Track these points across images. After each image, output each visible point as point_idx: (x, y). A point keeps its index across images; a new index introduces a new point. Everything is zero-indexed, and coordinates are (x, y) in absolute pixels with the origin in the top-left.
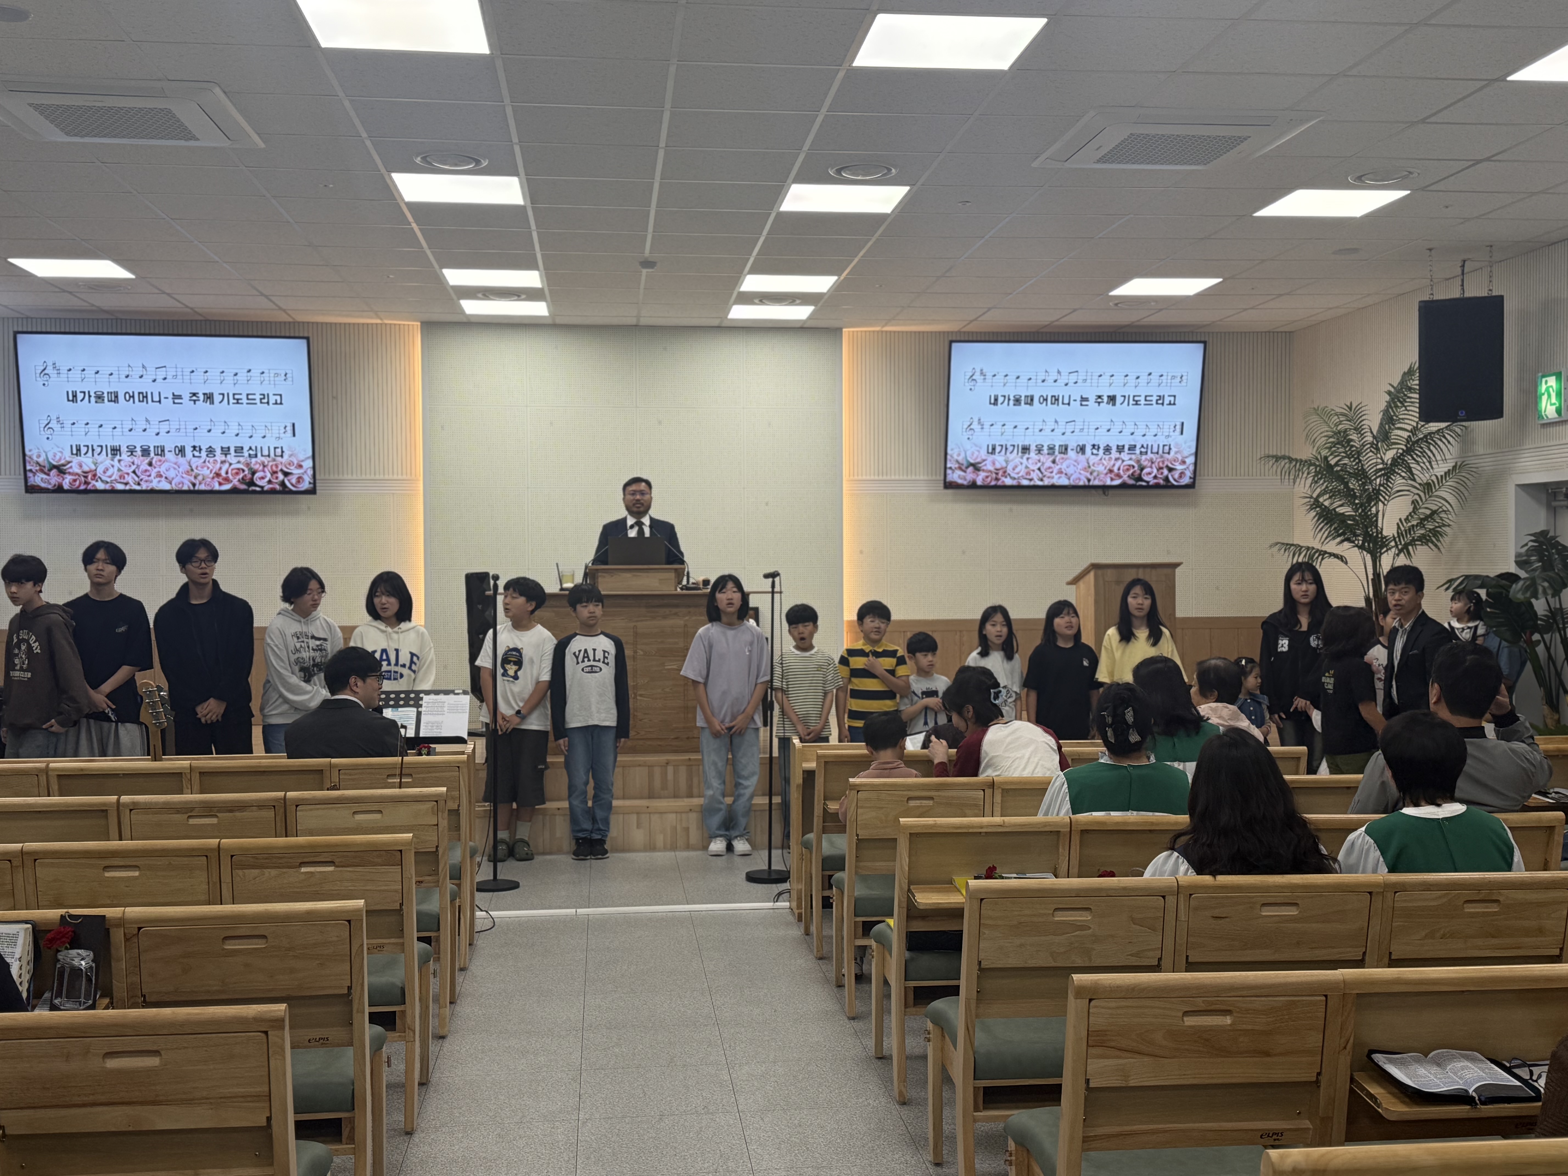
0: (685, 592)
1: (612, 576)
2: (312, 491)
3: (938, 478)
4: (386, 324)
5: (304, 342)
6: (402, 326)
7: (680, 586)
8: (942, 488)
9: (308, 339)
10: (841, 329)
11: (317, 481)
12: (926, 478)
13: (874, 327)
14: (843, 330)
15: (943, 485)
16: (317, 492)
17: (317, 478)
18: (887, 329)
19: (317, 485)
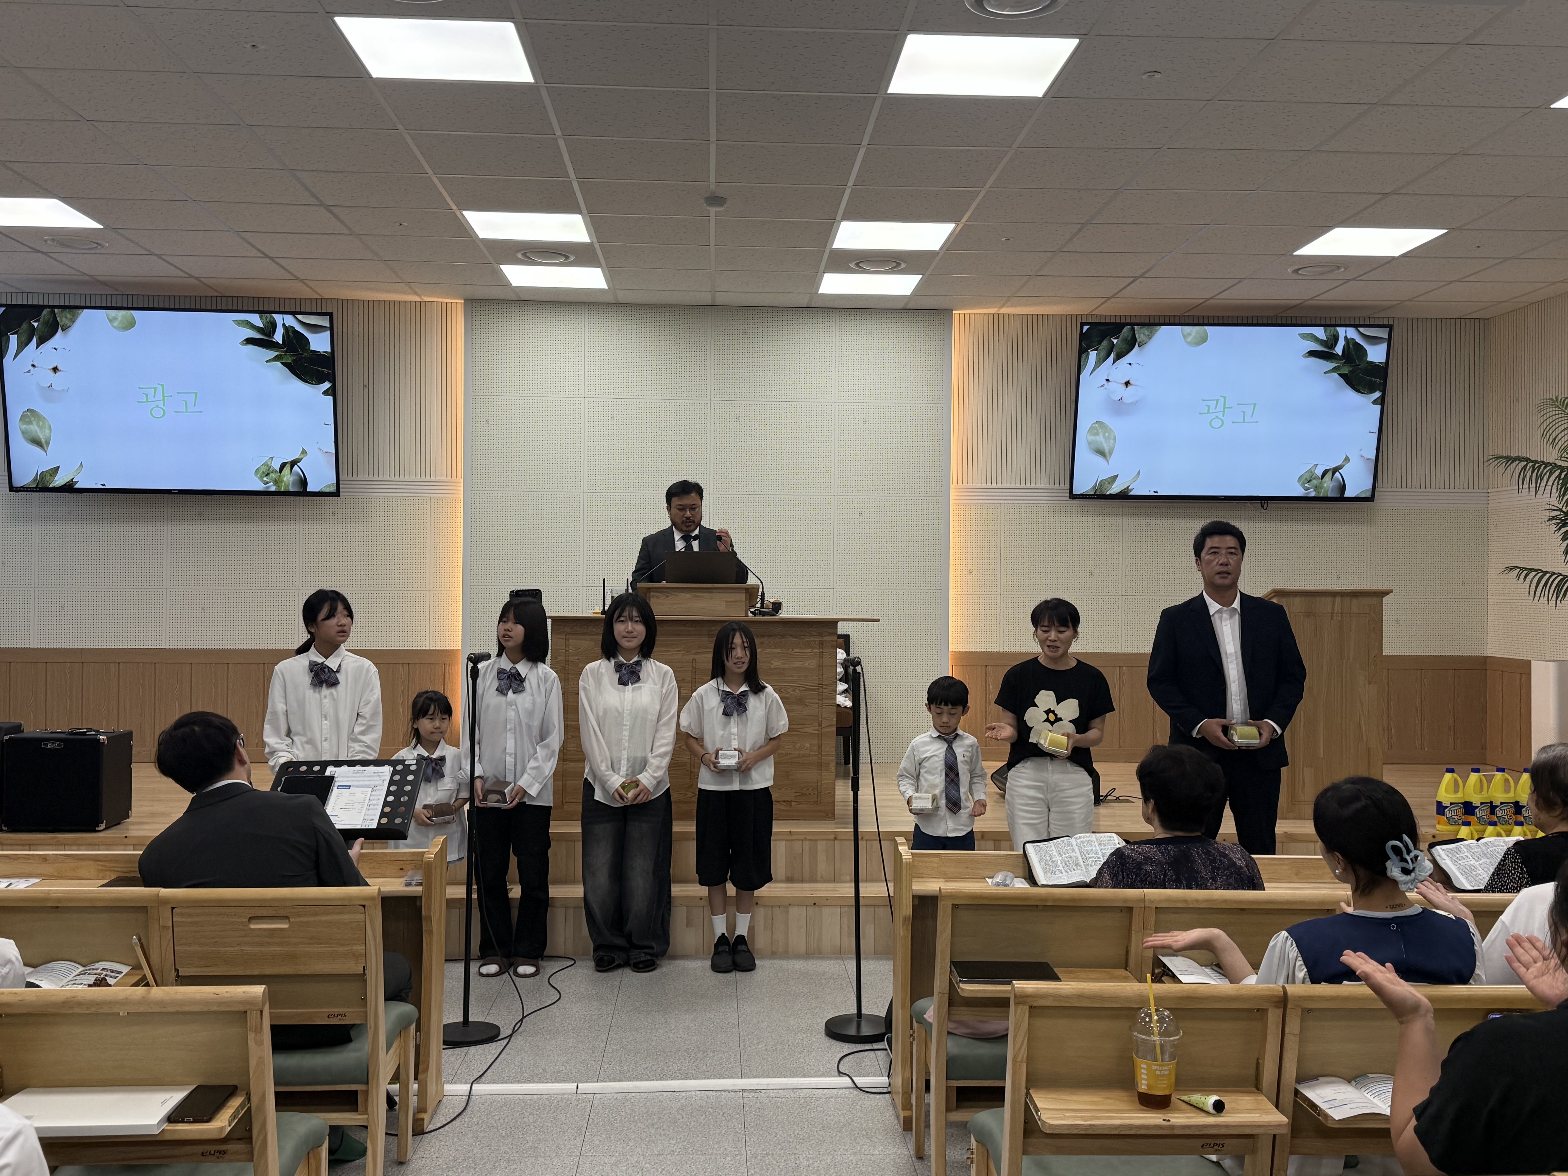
0: (759, 618)
1: (668, 596)
2: (336, 494)
3: (1062, 486)
4: (426, 303)
5: (326, 318)
6: (444, 305)
7: (752, 610)
8: (1068, 498)
9: (331, 315)
10: (952, 310)
11: (341, 482)
12: (1047, 486)
13: (990, 308)
14: (954, 312)
15: (1068, 495)
16: (341, 494)
17: (341, 478)
18: (1005, 310)
19: (341, 486)
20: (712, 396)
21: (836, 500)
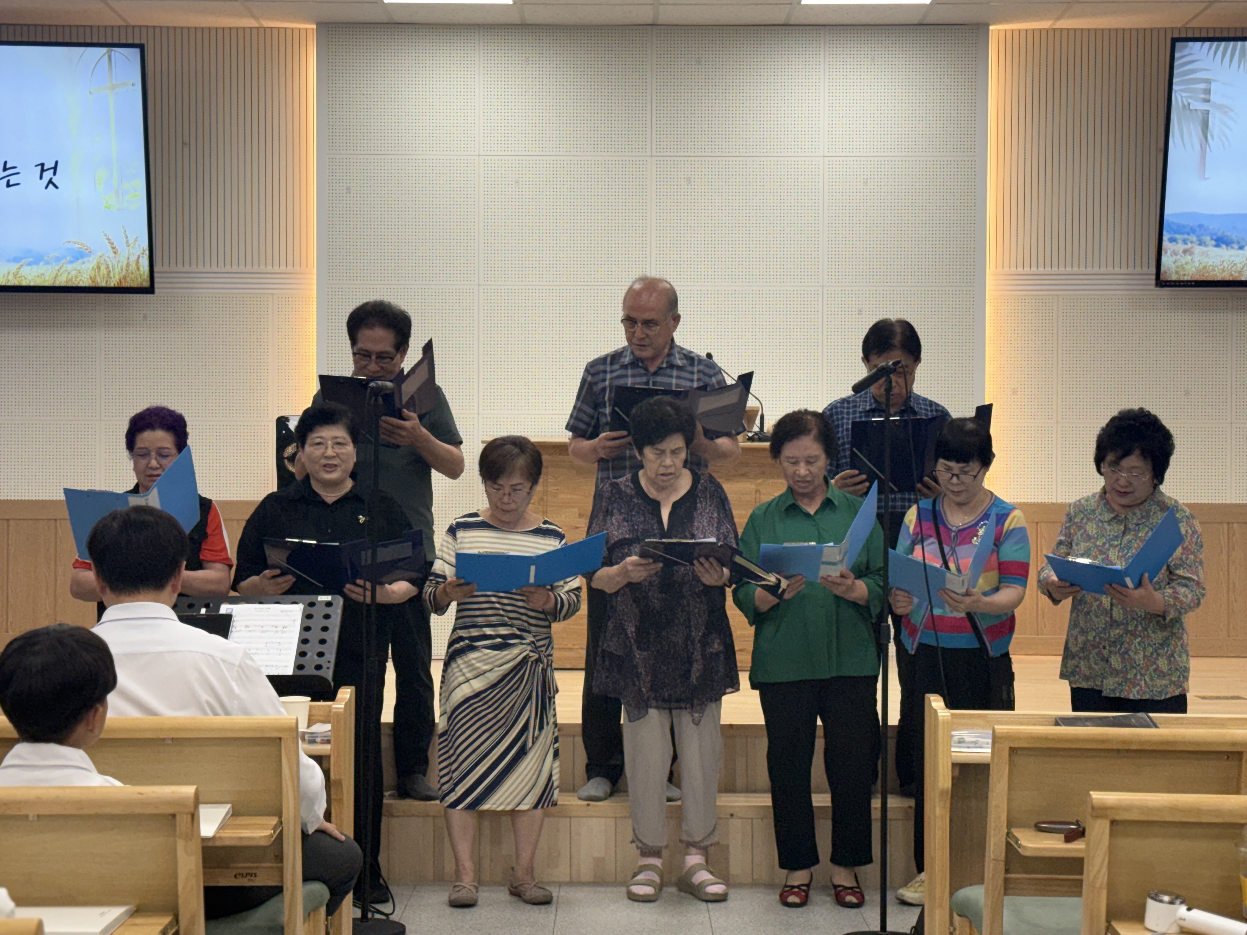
2: (150, 290)
3: (1145, 270)
4: (265, 29)
5: (136, 52)
6: (289, 32)
8: (1153, 287)
9: (141, 47)
10: (987, 25)
11: (156, 275)
12: (1124, 270)
13: (1042, 19)
14: (991, 28)
15: (1154, 282)
16: (156, 290)
17: (156, 269)
18: (1065, 24)
19: (156, 280)
20: (654, 150)
21: (825, 292)
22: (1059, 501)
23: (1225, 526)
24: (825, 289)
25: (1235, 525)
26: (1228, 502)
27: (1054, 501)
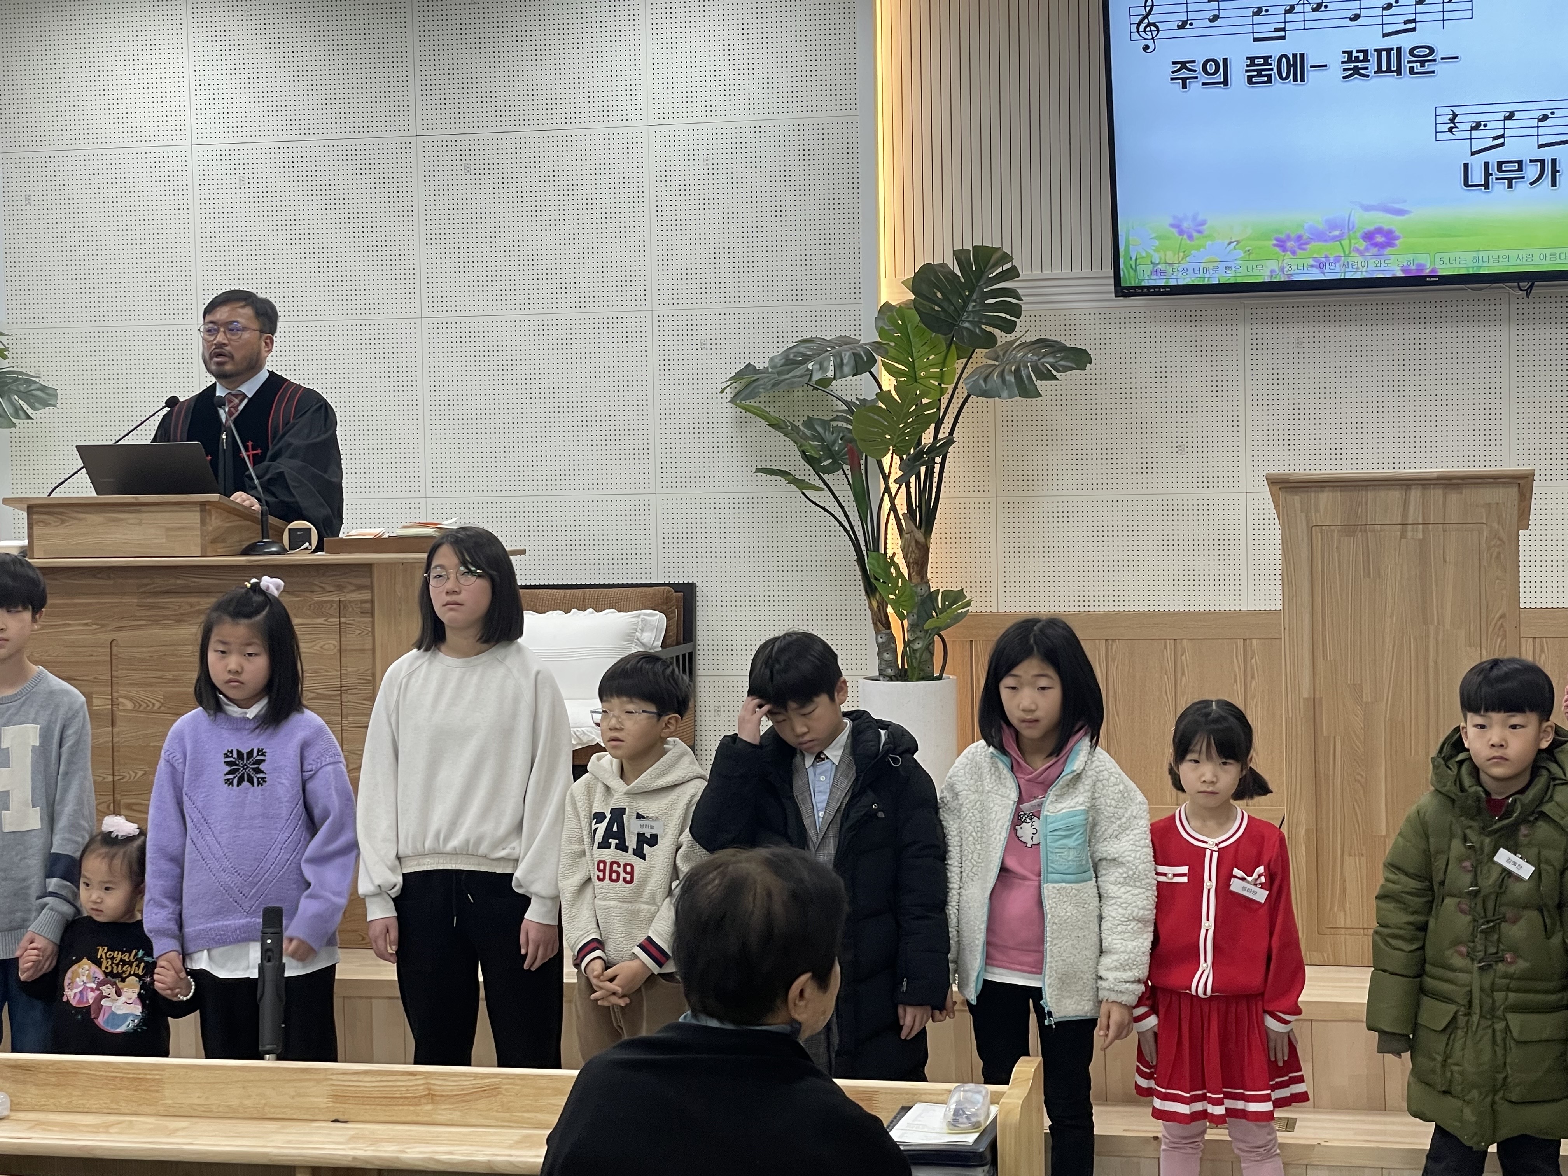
20: (420, 127)
21: (656, 319)
22: (1002, 610)
23: (1240, 643)
24: (655, 314)
25: (1254, 641)
26: (1244, 608)
27: (994, 610)
